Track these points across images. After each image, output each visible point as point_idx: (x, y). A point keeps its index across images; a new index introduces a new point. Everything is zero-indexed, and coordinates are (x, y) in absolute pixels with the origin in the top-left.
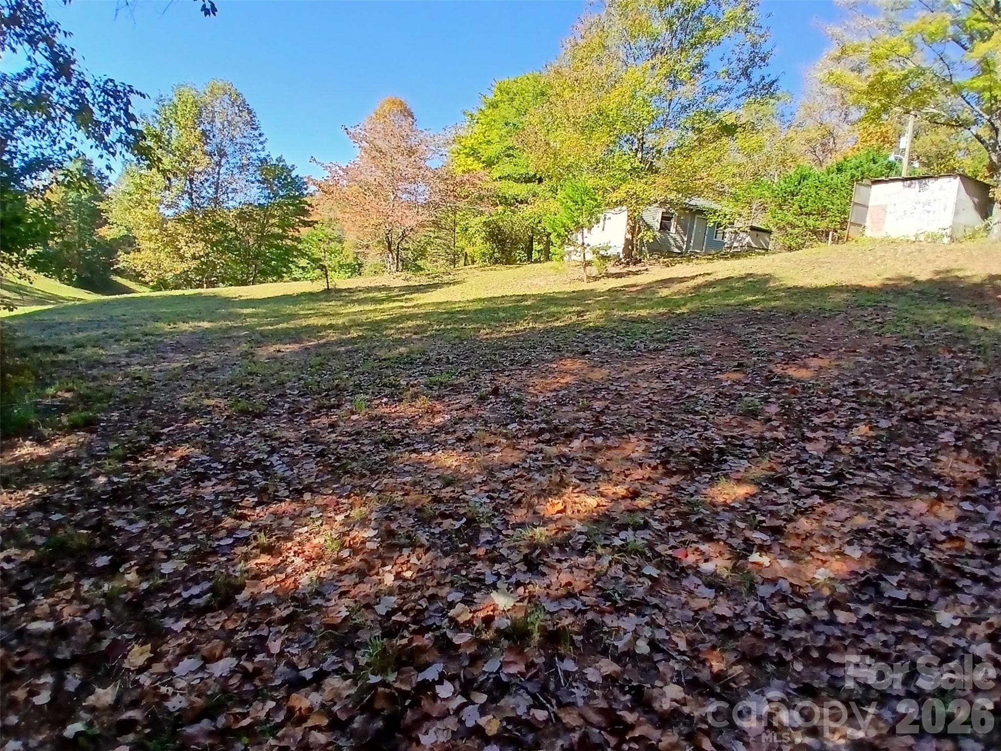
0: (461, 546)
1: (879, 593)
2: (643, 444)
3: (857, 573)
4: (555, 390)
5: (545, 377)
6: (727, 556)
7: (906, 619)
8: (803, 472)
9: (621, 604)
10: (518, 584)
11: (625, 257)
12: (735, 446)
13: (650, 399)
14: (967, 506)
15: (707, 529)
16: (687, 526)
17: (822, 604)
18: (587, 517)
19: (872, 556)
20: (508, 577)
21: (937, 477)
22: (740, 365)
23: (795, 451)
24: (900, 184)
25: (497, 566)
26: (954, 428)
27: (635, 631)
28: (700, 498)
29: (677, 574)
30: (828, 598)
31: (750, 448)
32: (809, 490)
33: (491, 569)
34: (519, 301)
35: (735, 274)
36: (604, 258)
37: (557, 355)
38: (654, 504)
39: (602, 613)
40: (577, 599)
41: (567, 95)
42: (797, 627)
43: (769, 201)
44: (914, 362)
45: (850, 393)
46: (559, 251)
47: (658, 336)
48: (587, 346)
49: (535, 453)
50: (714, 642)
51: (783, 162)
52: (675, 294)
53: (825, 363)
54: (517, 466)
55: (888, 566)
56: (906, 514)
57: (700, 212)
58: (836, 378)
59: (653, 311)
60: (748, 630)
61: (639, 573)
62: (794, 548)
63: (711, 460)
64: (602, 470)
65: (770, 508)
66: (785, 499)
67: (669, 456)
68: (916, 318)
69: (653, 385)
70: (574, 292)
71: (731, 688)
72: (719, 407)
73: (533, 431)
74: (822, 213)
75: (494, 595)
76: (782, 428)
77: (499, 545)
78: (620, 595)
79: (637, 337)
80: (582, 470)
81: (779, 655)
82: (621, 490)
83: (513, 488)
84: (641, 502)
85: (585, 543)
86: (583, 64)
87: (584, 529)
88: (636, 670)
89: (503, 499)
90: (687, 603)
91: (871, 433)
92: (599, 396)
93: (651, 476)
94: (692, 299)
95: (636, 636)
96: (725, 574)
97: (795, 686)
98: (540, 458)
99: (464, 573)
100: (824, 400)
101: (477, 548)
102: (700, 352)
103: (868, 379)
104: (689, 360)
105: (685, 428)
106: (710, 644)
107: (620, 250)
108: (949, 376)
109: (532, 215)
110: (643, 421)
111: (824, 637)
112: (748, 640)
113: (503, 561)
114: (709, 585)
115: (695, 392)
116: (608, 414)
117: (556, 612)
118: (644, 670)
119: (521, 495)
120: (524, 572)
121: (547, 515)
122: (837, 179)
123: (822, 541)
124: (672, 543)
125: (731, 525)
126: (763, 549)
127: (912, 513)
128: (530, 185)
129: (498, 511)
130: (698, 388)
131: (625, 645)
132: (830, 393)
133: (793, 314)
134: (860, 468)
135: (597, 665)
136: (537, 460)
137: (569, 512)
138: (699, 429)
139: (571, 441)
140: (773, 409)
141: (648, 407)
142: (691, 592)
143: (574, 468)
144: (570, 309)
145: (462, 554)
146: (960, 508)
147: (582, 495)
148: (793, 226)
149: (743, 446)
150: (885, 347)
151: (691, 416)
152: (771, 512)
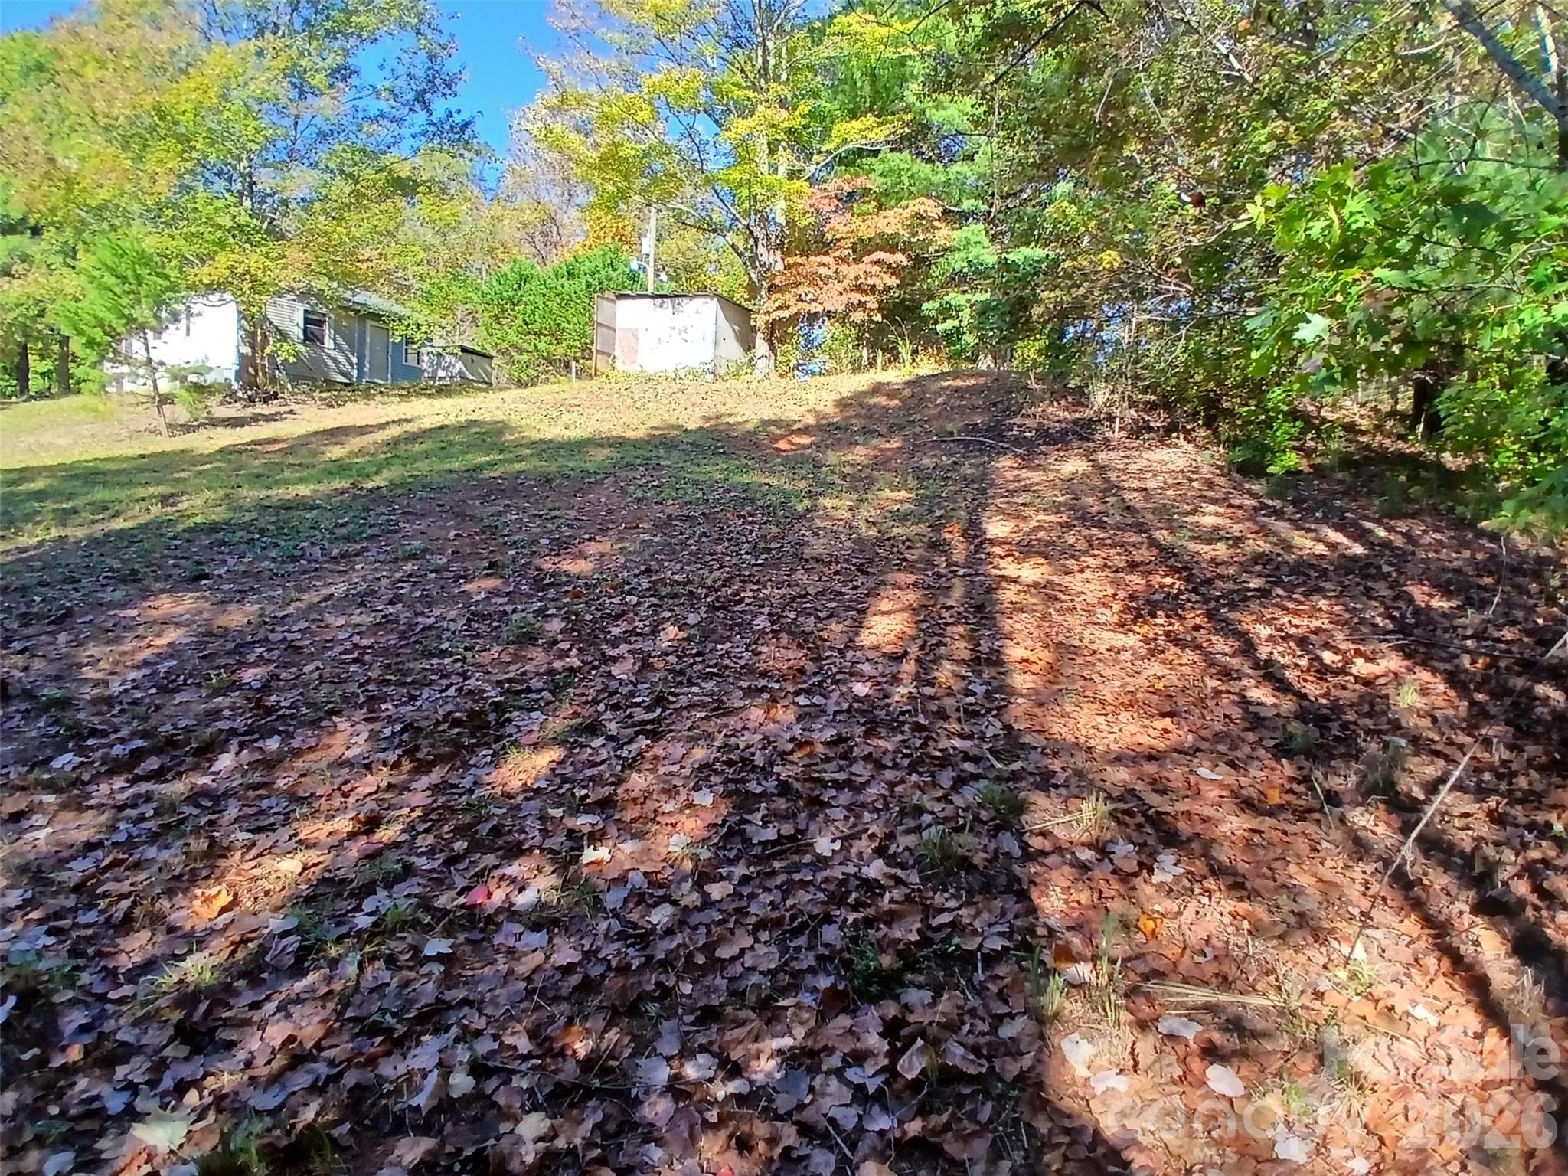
0: (27, 1056)
1: (747, 841)
2: (364, 730)
3: (715, 825)
4: (145, 663)
5: (118, 640)
6: (549, 869)
7: (784, 863)
8: (616, 707)
9: (400, 1029)
10: (181, 1088)
11: (243, 388)
12: (517, 692)
13: (356, 646)
14: (802, 700)
15: (510, 838)
16: (477, 846)
17: (687, 885)
18: (290, 899)
19: (727, 795)
20: (153, 1083)
21: (764, 674)
22: (492, 565)
23: (599, 680)
24: (649, 301)
25: (121, 1071)
26: (766, 610)
27: (440, 1064)
28: (485, 792)
29: (482, 931)
30: (693, 874)
31: (539, 691)
32: (629, 731)
33: (110, 1080)
34: (14, 483)
35: (451, 420)
36: (198, 388)
37: (133, 589)
38: (410, 828)
39: (372, 1061)
40: (315, 1060)
41: (91, 73)
42: (669, 932)
43: (480, 309)
44: (704, 534)
45: (646, 586)
46: (94, 374)
47: (344, 531)
48: (199, 563)
49: (134, 806)
50: (568, 1013)
51: (491, 251)
52: (356, 454)
53: (605, 547)
54: (99, 845)
55: (744, 802)
56: (745, 728)
57: (377, 317)
58: (624, 566)
59: (320, 487)
60: (609, 968)
61: (418, 959)
62: (633, 820)
63: (488, 726)
64: (294, 798)
65: (589, 772)
66: (604, 754)
67: (416, 738)
68: (695, 477)
69: (356, 619)
70: (143, 456)
71: (612, 1070)
72: (478, 636)
73: (116, 760)
74: (556, 334)
75: (139, 1131)
76: (574, 651)
77: (109, 1025)
78: (394, 1015)
79: (303, 535)
80: (251, 811)
81: (659, 984)
82: (343, 824)
83: (104, 895)
84: (387, 833)
85: (301, 948)
86: (123, 24)
87: (291, 923)
88: (463, 1127)
89: (87, 926)
90: (511, 972)
91: (682, 635)
92: (252, 658)
93: (393, 781)
94: (388, 463)
95: (445, 1068)
96: (554, 897)
97: (691, 1018)
98: (151, 813)
99: (54, 1110)
100: (616, 600)
101: (63, 1049)
102: (425, 551)
103: (660, 562)
104: (408, 567)
105: (431, 683)
106: (562, 1021)
107: (232, 376)
108: (745, 547)
109: (24, 300)
110: (353, 688)
111: (703, 930)
112: (613, 984)
113: (131, 1055)
114: (536, 927)
115: (431, 620)
116: (281, 690)
117: (282, 1105)
118: (475, 1119)
119: (125, 904)
120: (187, 1059)
121: (200, 927)
122: (568, 287)
123: (664, 797)
124: (460, 883)
125: (544, 818)
126: (596, 837)
127: (750, 725)
128: (14, 240)
129: (82, 954)
130: (437, 612)
131: (432, 1096)
132: (621, 589)
133: (548, 481)
134: (680, 683)
135: (391, 1158)
136: (142, 818)
137: (247, 903)
138: (454, 679)
139: (211, 761)
140: (555, 625)
141: (355, 661)
142: (511, 952)
143: (232, 811)
144: (142, 492)
145: (36, 1074)
146: (796, 704)
147: (267, 860)
148: (521, 351)
149: (529, 690)
150: (669, 517)
151: (435, 661)
152: (591, 778)
